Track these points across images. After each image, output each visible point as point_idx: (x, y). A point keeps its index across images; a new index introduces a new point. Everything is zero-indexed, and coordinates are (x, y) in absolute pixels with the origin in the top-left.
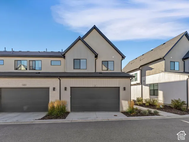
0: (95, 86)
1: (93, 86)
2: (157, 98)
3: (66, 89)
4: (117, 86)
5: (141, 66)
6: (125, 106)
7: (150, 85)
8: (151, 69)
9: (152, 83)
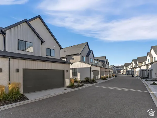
0: (47, 69)
1: (46, 69)
2: (77, 77)
3: (17, 70)
4: (63, 69)
5: (67, 56)
6: (67, 82)
7: (72, 69)
8: (73, 59)
9: (74, 67)
